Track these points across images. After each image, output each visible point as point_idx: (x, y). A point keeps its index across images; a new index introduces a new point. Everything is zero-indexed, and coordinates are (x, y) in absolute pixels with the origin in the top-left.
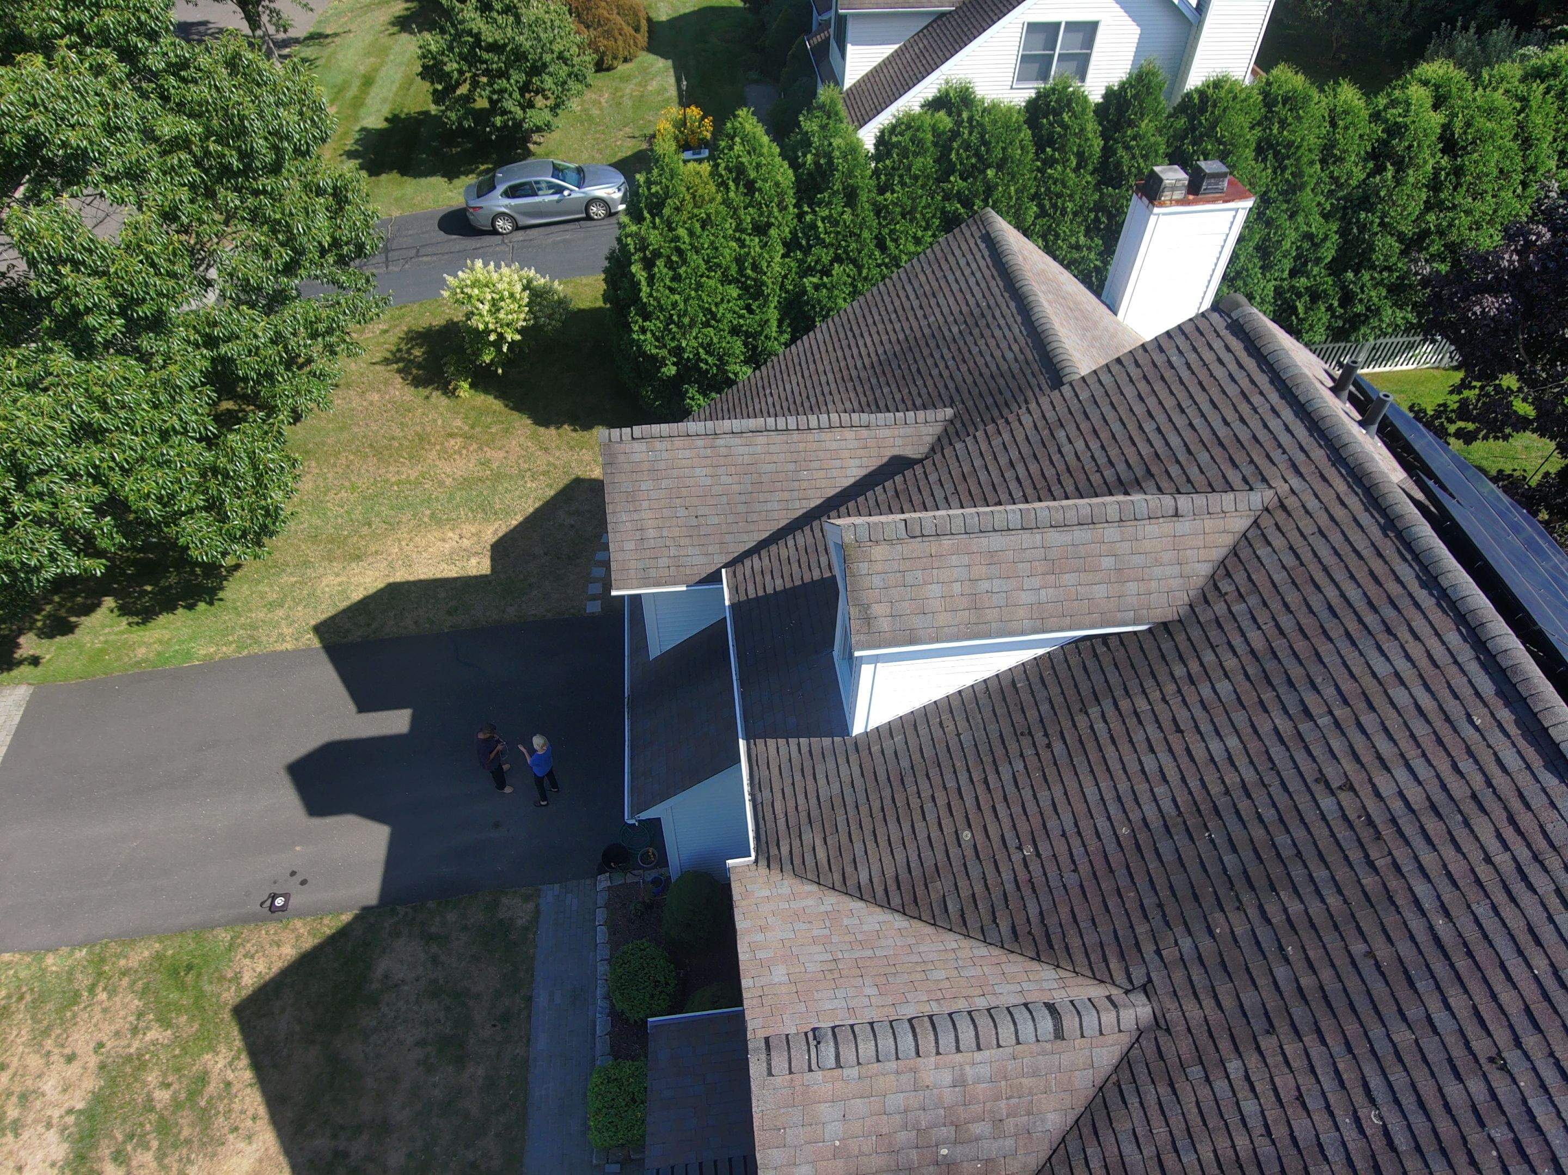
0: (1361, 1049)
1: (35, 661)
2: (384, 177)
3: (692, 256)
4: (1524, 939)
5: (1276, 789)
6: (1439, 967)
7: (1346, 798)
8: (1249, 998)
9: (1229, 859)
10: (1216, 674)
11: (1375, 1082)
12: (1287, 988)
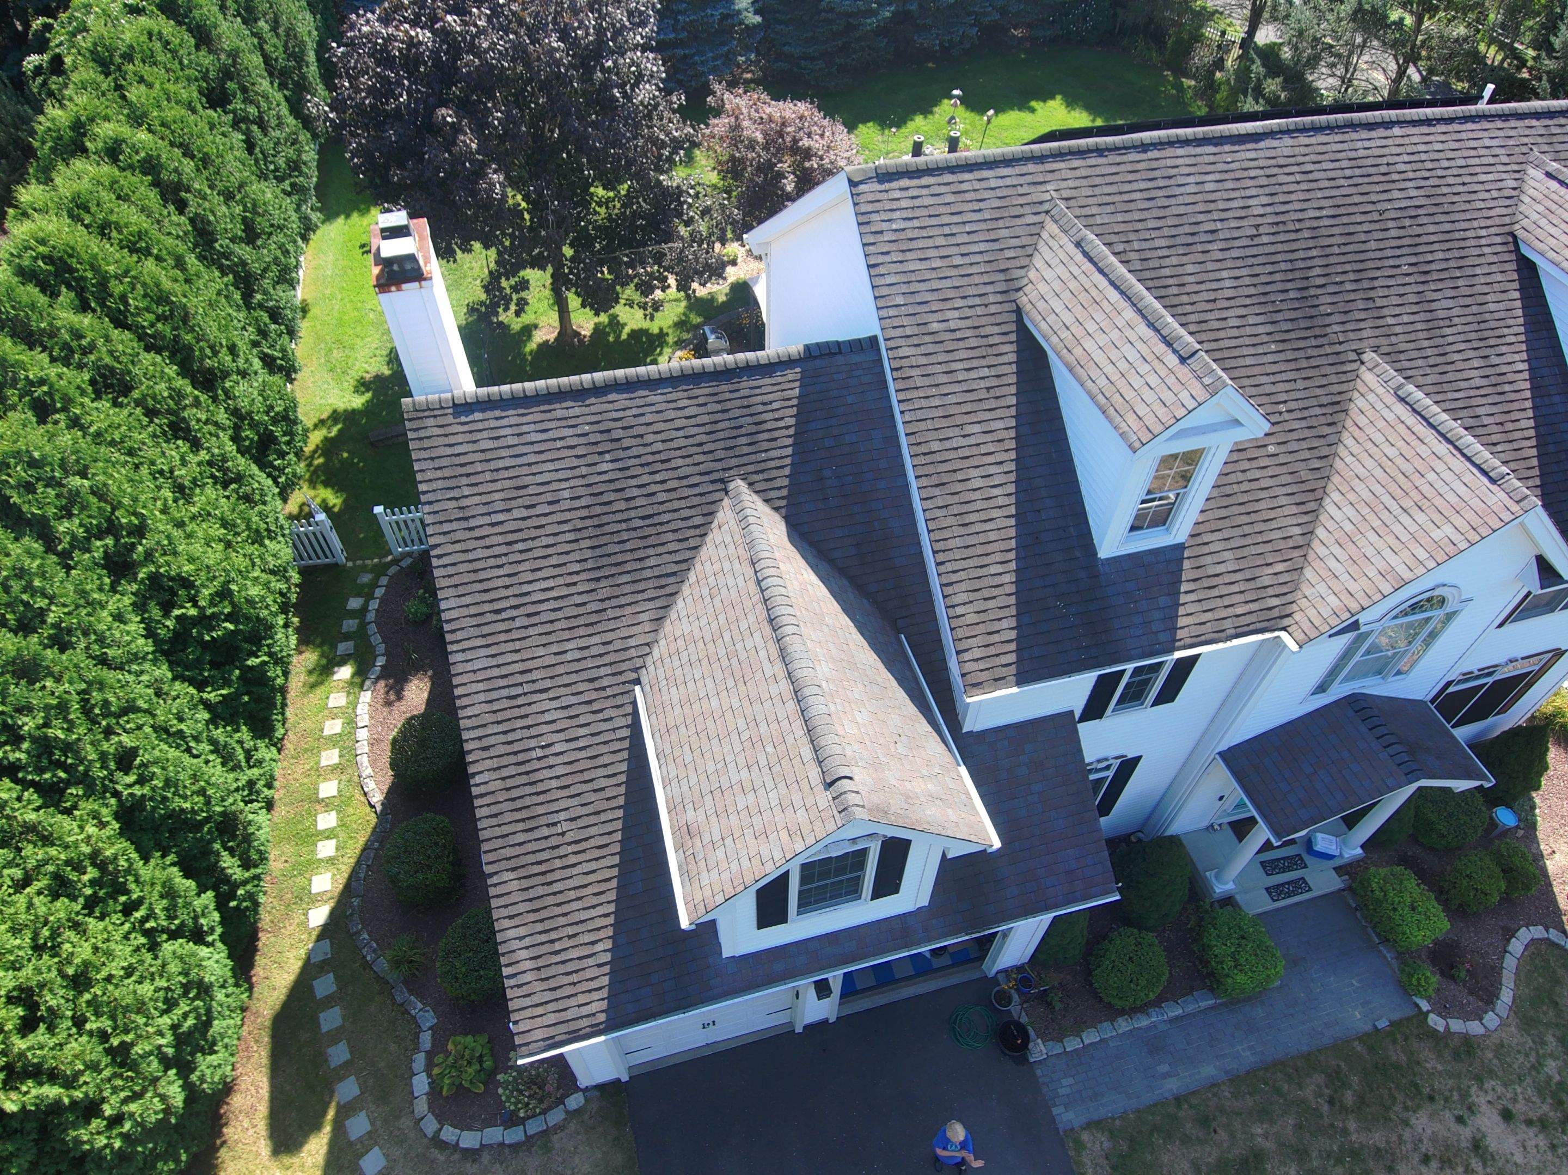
0: (1379, 264)
4: (1332, 183)
5: (1255, 261)
6: (1345, 220)
7: (1261, 230)
8: (1361, 305)
9: (1292, 295)
10: (1180, 270)
11: (1391, 262)
12: (1354, 286)
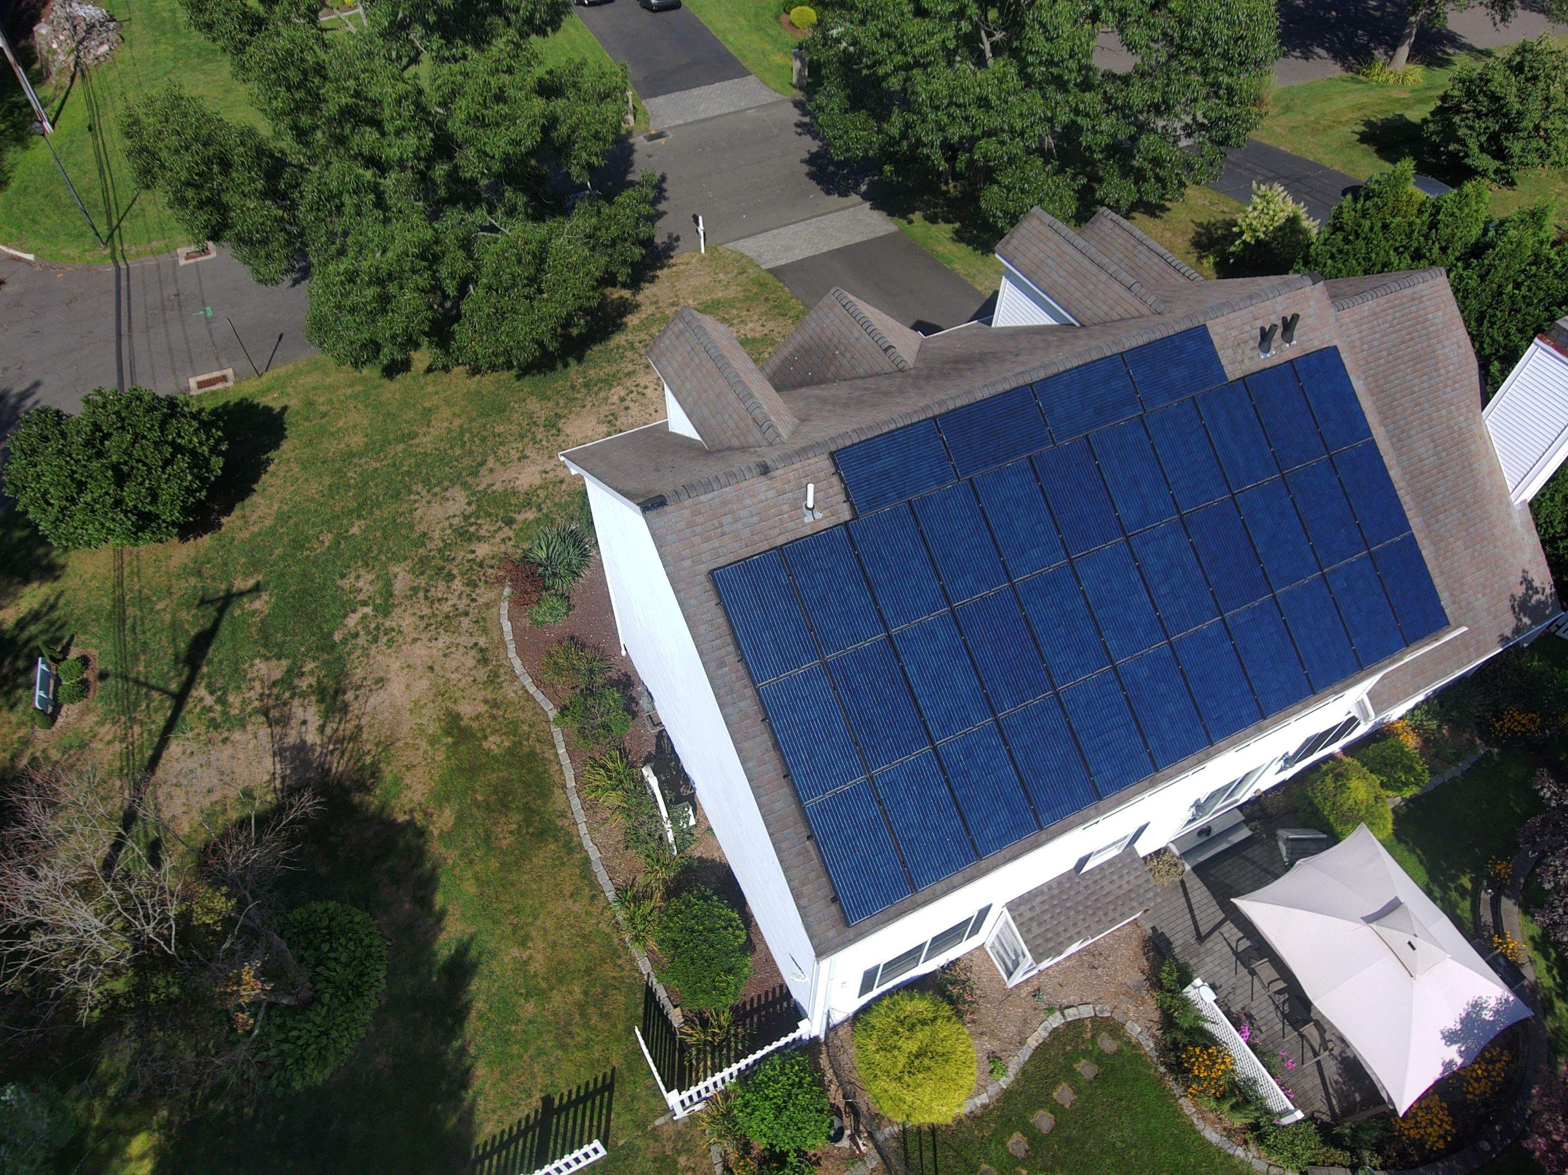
1: (910, 222)
2: (1365, 146)
3: (1361, 244)
